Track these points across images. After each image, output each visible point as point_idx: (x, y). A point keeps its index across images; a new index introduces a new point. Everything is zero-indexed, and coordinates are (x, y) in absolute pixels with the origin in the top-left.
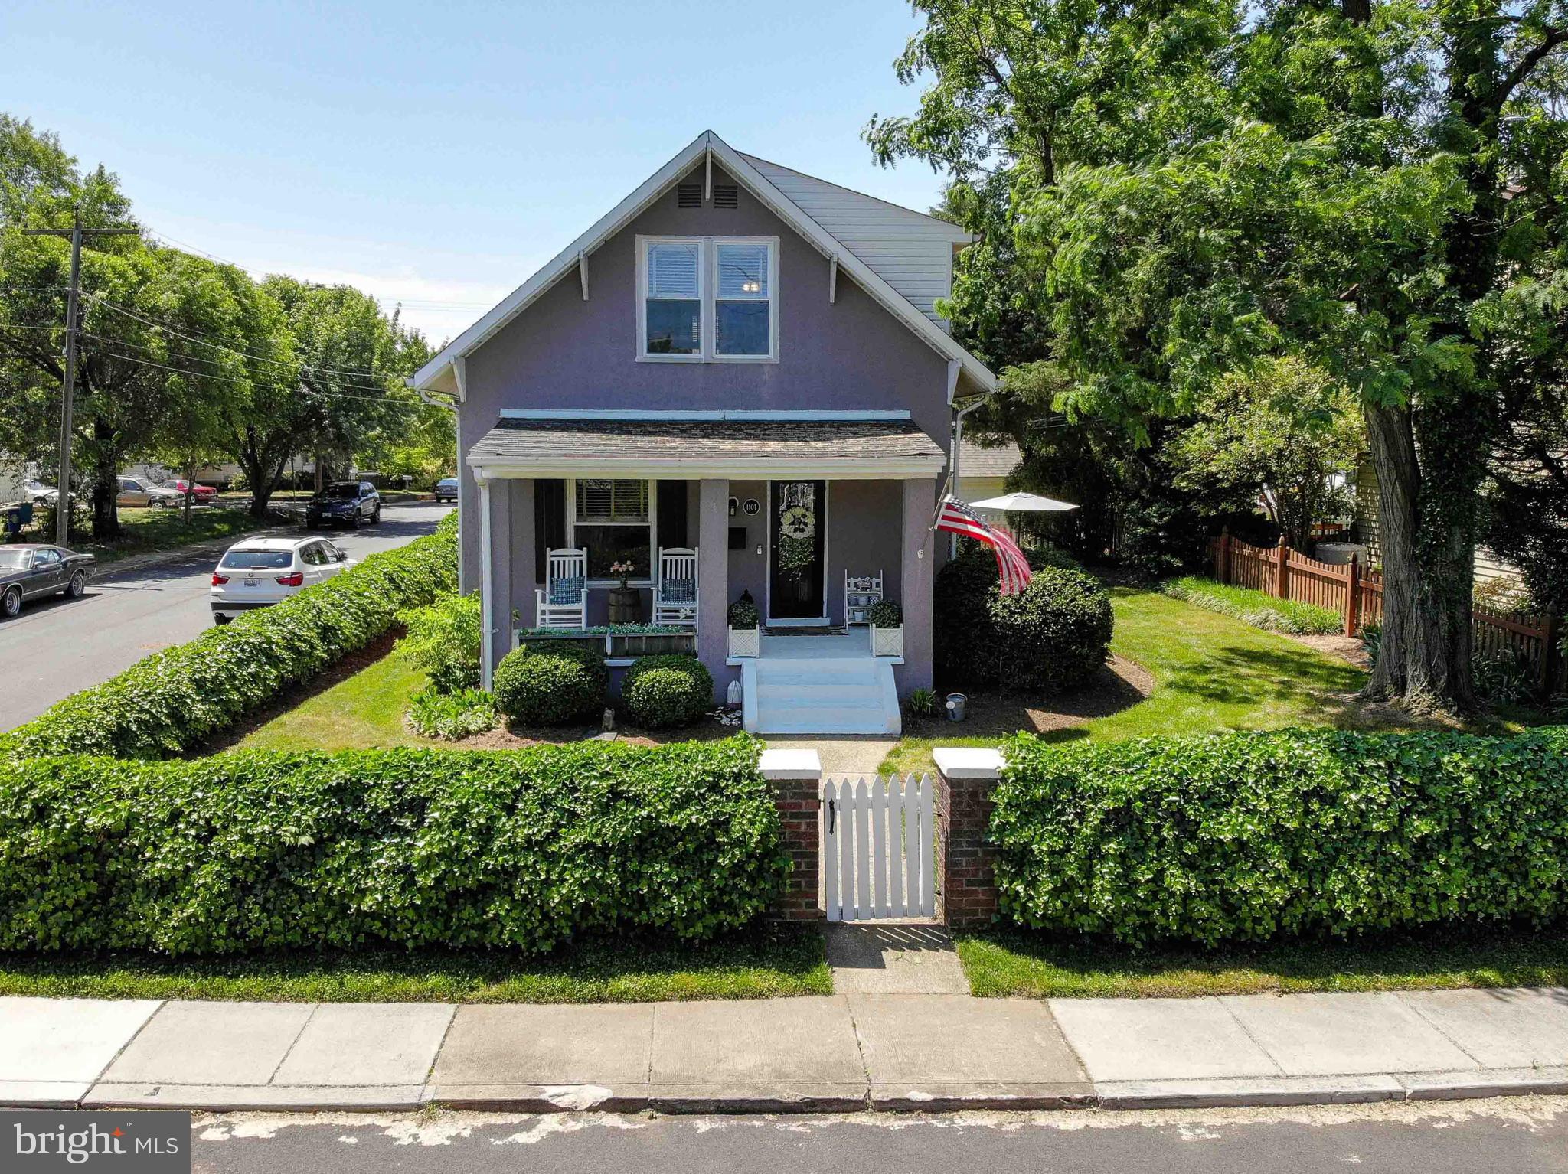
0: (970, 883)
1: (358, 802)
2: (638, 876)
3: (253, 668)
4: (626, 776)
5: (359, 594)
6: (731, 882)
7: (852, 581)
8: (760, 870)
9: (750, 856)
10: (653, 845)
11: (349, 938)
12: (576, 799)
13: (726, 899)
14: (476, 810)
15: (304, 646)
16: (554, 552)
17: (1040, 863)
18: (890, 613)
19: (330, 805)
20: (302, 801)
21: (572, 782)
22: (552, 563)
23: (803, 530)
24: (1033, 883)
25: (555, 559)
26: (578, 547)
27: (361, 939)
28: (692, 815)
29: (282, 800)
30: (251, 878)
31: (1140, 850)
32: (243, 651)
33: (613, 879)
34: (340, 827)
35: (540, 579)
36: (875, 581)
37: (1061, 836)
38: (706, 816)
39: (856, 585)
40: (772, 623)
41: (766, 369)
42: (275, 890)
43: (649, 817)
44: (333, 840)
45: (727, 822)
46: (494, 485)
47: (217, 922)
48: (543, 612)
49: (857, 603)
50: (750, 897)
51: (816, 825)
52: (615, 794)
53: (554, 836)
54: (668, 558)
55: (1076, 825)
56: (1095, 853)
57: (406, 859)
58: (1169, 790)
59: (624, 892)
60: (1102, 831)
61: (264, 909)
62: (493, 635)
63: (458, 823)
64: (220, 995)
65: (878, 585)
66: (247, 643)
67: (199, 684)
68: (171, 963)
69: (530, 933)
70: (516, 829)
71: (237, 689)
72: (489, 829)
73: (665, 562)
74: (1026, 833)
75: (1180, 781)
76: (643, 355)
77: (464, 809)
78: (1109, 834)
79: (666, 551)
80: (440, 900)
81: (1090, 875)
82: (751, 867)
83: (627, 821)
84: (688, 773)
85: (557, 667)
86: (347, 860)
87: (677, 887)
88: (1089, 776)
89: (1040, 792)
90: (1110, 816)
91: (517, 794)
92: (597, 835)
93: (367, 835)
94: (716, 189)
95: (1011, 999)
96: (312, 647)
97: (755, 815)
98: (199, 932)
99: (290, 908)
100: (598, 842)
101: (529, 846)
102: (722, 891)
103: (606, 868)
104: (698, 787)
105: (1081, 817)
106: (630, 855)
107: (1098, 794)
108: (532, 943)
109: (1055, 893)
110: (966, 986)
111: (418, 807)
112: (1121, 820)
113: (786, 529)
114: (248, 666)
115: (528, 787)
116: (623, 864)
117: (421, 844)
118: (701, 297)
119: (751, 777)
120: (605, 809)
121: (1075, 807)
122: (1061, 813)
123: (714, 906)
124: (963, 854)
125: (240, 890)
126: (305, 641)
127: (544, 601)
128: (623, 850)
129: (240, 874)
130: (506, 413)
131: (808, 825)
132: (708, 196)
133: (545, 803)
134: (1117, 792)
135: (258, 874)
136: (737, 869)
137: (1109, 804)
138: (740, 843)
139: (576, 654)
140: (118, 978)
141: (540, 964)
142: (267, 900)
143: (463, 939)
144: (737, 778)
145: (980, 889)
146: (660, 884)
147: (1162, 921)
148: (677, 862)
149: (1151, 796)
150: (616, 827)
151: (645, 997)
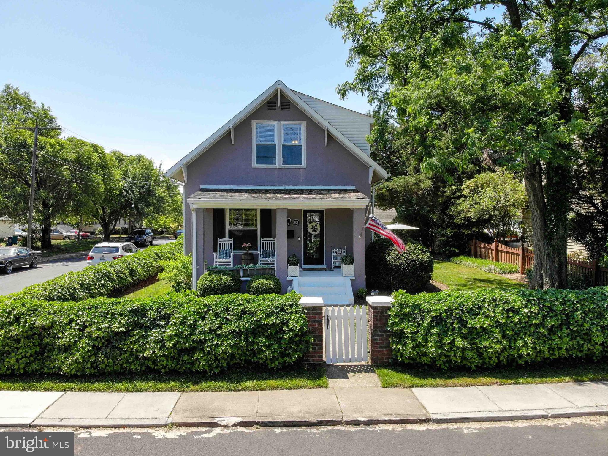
0: (381, 347)
1: (143, 316)
2: (253, 343)
3: (103, 282)
4: (249, 305)
5: (145, 259)
6: (289, 346)
7: (335, 250)
8: (300, 341)
9: (296, 335)
10: (259, 331)
11: (139, 368)
12: (229, 314)
13: (287, 352)
14: (189, 318)
15: (123, 276)
16: (221, 240)
17: (407, 337)
18: (349, 260)
19: (132, 317)
20: (121, 315)
21: (227, 308)
22: (220, 244)
23: (316, 231)
24: (405, 345)
25: (221, 243)
26: (230, 237)
27: (143, 368)
28: (274, 319)
29: (113, 315)
30: (100, 345)
31: (446, 332)
32: (99, 275)
33: (243, 344)
34: (136, 325)
35: (215, 250)
36: (343, 250)
37: (415, 327)
38: (279, 320)
39: (336, 252)
40: (304, 267)
41: (301, 170)
42: (110, 349)
43: (257, 320)
44: (133, 330)
45: (287, 322)
46: (198, 211)
47: (87, 362)
48: (216, 262)
49: (336, 259)
50: (296, 351)
51: (322, 325)
52: (244, 312)
53: (220, 328)
54: (264, 242)
55: (421, 322)
56: (428, 333)
57: (162, 337)
58: (456, 309)
59: (247, 350)
60: (431, 325)
61: (105, 357)
62: (197, 269)
63: (183, 323)
64: (87, 390)
65: (344, 252)
66: (101, 272)
67: (82, 285)
68: (68, 379)
69: (210, 365)
70: (205, 325)
71: (97, 289)
72: (195, 325)
73: (263, 243)
74: (402, 326)
75: (460, 306)
76: (255, 165)
77: (185, 318)
78: (433, 326)
79: (264, 239)
80: (175, 353)
81: (426, 341)
82: (297, 339)
83: (248, 322)
84: (272, 304)
85: (221, 279)
86: (139, 338)
87: (268, 347)
88: (426, 304)
89: (407, 310)
90: (434, 319)
91: (206, 312)
92: (237, 327)
93: (147, 328)
94: (282, 103)
95: (397, 388)
96: (126, 276)
97: (298, 320)
98: (80, 366)
99: (116, 356)
100: (237, 330)
101: (210, 331)
102: (286, 349)
103: (240, 340)
104: (276, 310)
105: (423, 319)
106: (250, 335)
107: (428, 311)
108: (212, 370)
109: (413, 348)
110: (380, 384)
111: (167, 318)
112: (438, 320)
113: (310, 231)
114: (101, 281)
115: (210, 310)
116: (247, 339)
117: (168, 331)
118: (277, 143)
119: (296, 305)
120: (240, 318)
121: (421, 316)
122: (415, 318)
123: (282, 355)
124: (378, 336)
125: (96, 349)
126: (123, 274)
127: (216, 258)
128: (247, 332)
129: (96, 343)
130: (202, 187)
131: (319, 325)
132: (279, 106)
133: (217, 315)
134: (436, 310)
135: (103, 343)
136: (291, 340)
137: (433, 314)
138: (292, 330)
139: (229, 274)
140: (47, 384)
141: (215, 377)
142: (106, 353)
143: (184, 368)
144: (291, 306)
145: (385, 349)
146: (262, 346)
147: (455, 359)
148: (268, 338)
149: (449, 311)
150: (244, 324)
151: (255, 389)
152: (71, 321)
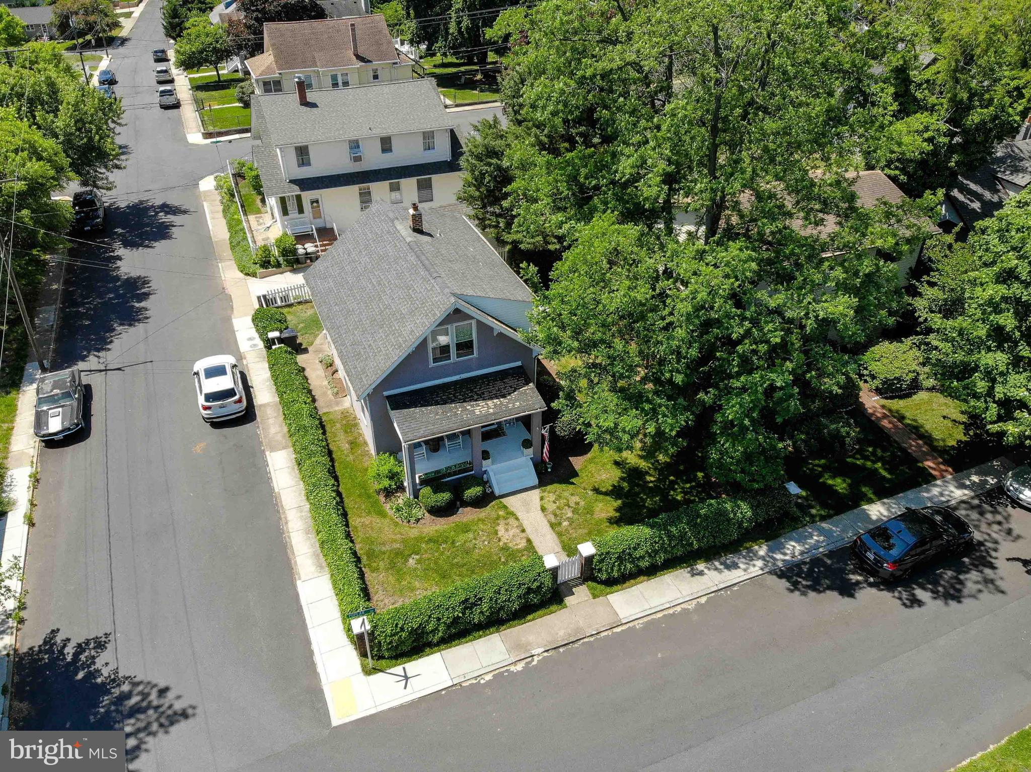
0: (586, 573)
1: (468, 602)
2: (528, 598)
6: (545, 593)
10: (529, 592)
11: (473, 628)
18: (528, 444)
19: (462, 604)
27: (475, 627)
28: (536, 584)
30: (451, 625)
31: (622, 562)
33: (523, 601)
34: (466, 608)
38: (539, 583)
41: (474, 360)
42: (456, 625)
43: (528, 587)
44: (465, 612)
45: (544, 582)
47: (446, 634)
51: (558, 572)
55: (610, 561)
56: (614, 566)
57: (482, 610)
59: (526, 602)
61: (454, 629)
63: (491, 600)
64: (450, 647)
68: (438, 644)
69: (509, 616)
78: (616, 561)
80: (490, 616)
81: (613, 570)
86: (469, 614)
87: (536, 598)
90: (616, 557)
93: (471, 608)
95: (600, 597)
97: (548, 579)
98: (442, 637)
100: (519, 595)
101: (505, 601)
103: (521, 599)
106: (525, 595)
107: (614, 553)
112: (619, 558)
116: (524, 598)
117: (484, 607)
119: (545, 570)
124: (585, 568)
125: (449, 627)
129: (448, 625)
130: (385, 393)
131: (556, 572)
135: (452, 623)
136: (546, 590)
140: (428, 650)
141: (514, 619)
142: (455, 627)
144: (543, 572)
145: (589, 574)
146: (532, 599)
148: (535, 593)
149: (624, 551)
150: (522, 591)
151: (533, 619)
152: (430, 617)
